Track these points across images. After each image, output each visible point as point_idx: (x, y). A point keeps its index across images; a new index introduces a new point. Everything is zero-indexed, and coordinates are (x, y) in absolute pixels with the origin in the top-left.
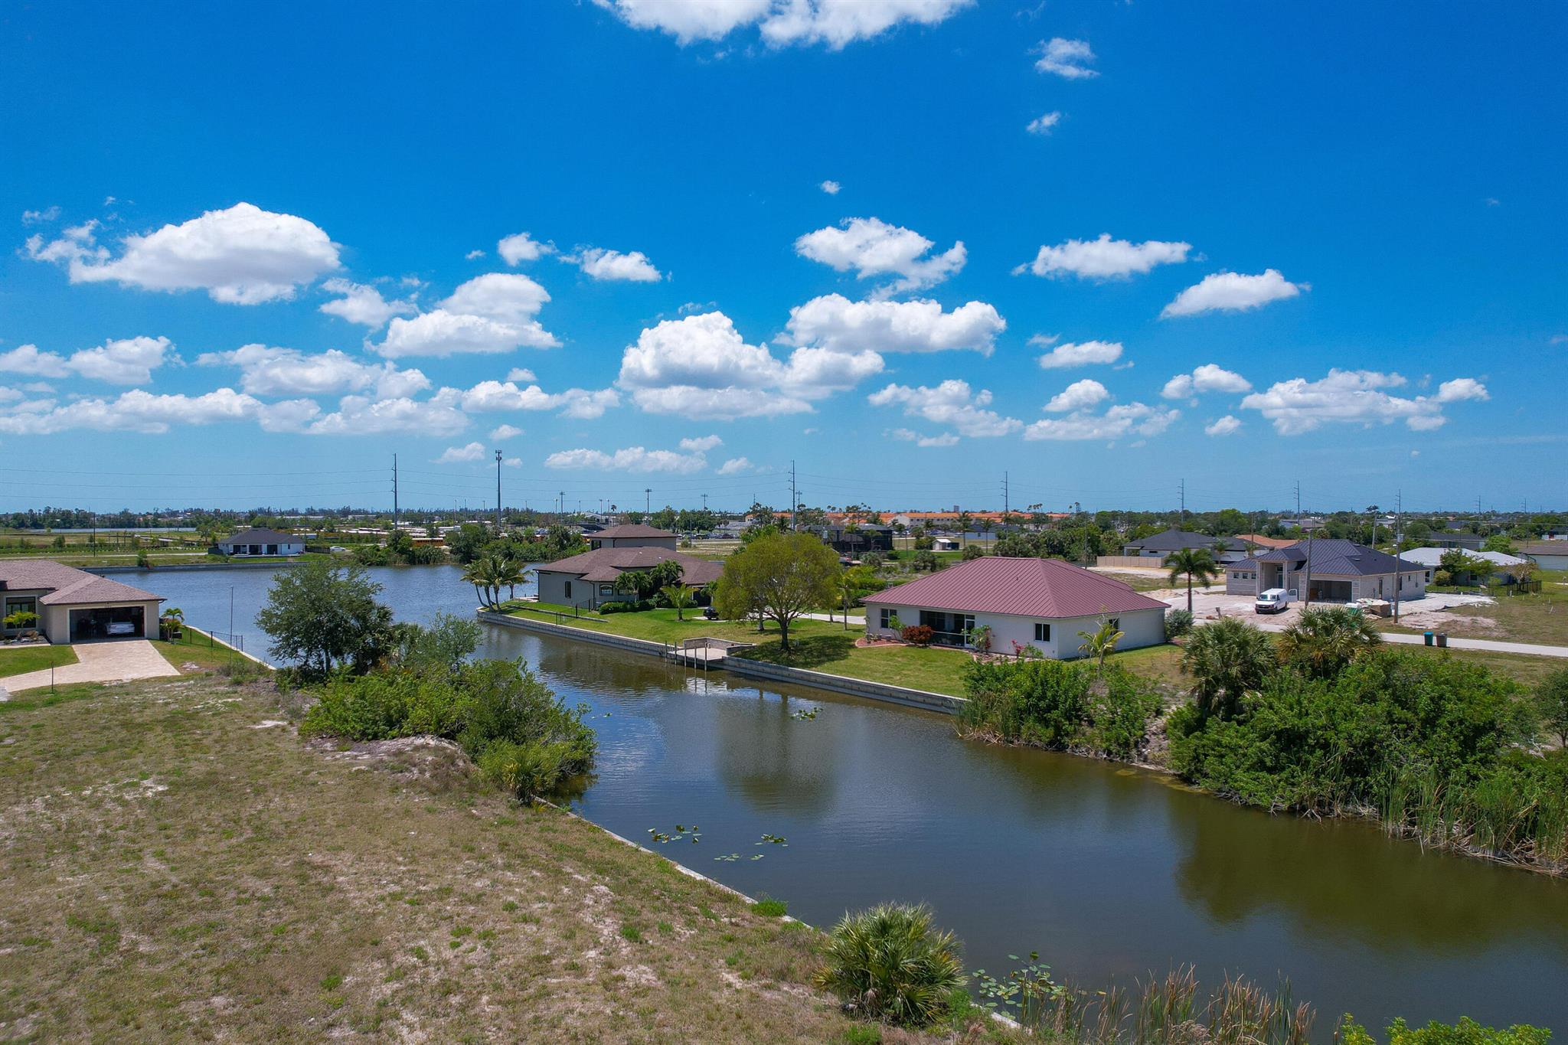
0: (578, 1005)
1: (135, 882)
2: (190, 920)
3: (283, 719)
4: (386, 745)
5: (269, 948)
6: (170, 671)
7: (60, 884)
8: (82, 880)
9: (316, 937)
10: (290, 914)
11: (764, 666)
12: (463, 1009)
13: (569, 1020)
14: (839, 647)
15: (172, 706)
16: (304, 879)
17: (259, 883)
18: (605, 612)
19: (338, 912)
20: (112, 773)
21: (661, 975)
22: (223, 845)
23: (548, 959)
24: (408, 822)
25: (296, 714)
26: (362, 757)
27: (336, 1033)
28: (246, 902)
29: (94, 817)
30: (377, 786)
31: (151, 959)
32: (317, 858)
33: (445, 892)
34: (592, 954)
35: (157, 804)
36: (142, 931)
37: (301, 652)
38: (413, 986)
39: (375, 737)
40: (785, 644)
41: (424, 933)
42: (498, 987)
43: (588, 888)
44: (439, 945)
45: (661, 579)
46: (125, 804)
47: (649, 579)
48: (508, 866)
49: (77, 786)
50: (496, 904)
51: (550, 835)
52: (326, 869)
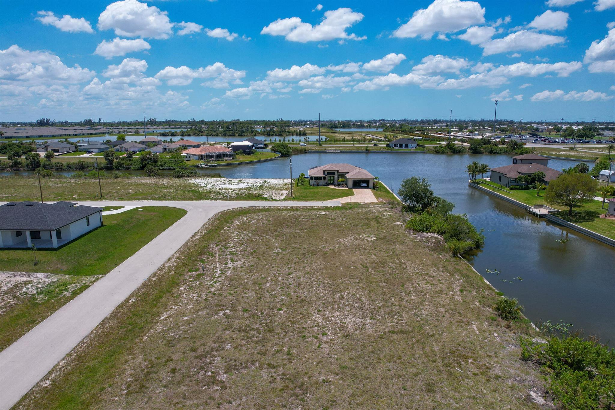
0: (444, 300)
1: (371, 259)
2: (380, 269)
3: (402, 222)
4: (425, 235)
5: (393, 277)
6: (375, 201)
7: (359, 257)
8: (362, 257)
9: (401, 277)
10: (397, 272)
11: (560, 219)
12: (423, 295)
13: (441, 302)
14: (592, 216)
15: (376, 214)
16: (401, 265)
17: (392, 264)
18: (511, 189)
19: (406, 273)
20: (365, 232)
21: (462, 299)
22: (386, 255)
23: (442, 291)
24: (425, 257)
25: (405, 221)
26: (418, 237)
27: (402, 294)
28: (390, 268)
29: (362, 243)
30: (420, 246)
31: (374, 275)
32: (404, 262)
33: (427, 274)
34: (451, 292)
35: (373, 242)
36: (372, 269)
37: (409, 201)
38: (416, 290)
39: (423, 232)
40: (570, 212)
41: (420, 281)
42: (430, 294)
43: (458, 280)
44: (423, 284)
45: (535, 178)
46: (368, 241)
47: (530, 178)
48: (443, 271)
49: (359, 235)
50: (436, 279)
51: (457, 266)
52: (405, 264)
